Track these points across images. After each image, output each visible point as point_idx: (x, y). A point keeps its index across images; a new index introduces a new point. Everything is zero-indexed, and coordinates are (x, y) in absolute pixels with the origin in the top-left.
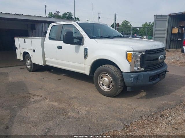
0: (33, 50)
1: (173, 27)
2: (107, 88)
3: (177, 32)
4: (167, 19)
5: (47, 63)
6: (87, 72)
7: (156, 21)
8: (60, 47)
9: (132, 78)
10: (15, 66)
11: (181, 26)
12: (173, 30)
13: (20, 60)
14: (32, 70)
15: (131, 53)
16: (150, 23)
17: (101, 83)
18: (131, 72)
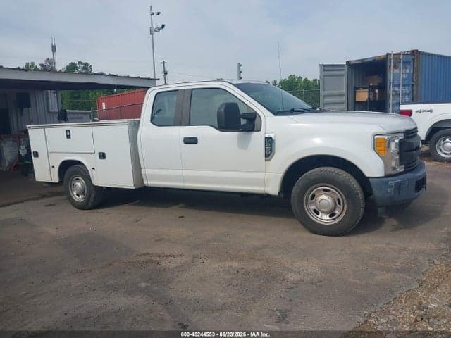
0: (99, 153)
1: (356, 88)
2: (328, 218)
3: (367, 97)
4: (345, 73)
5: (145, 182)
6: (273, 188)
7: (324, 76)
8: (191, 141)
9: (391, 187)
10: (23, 202)
11: (371, 85)
12: (357, 93)
13: (45, 185)
14: (90, 205)
15: (384, 139)
16: (275, 82)
17: (313, 207)
18: (387, 176)
